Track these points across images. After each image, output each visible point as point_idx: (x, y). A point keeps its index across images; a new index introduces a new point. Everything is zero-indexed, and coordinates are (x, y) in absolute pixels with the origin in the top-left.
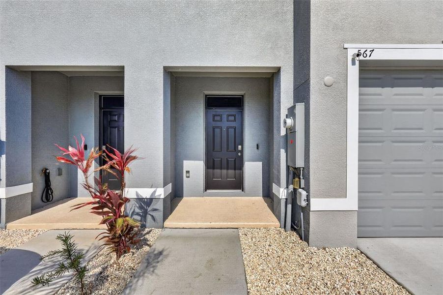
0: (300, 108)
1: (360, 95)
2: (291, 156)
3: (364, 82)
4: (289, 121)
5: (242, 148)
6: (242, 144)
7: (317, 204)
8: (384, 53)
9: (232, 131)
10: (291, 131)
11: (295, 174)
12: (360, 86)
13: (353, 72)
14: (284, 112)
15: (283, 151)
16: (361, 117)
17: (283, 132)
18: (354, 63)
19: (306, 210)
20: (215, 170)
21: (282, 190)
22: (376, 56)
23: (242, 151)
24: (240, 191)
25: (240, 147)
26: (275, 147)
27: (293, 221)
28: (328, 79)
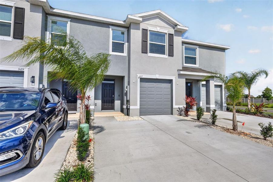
0: (128, 87)
1: (140, 84)
2: (127, 98)
3: (141, 81)
4: (126, 89)
5: (114, 96)
6: (114, 95)
7: (131, 107)
8: (144, 76)
9: (110, 90)
10: (127, 91)
11: (128, 101)
12: (140, 82)
13: (139, 80)
14: (125, 87)
15: (125, 96)
16: (140, 89)
17: (125, 92)
18: (139, 78)
19: (129, 109)
20: (105, 104)
21: (125, 106)
22: (143, 77)
23: (114, 97)
24: (113, 110)
25: (113, 96)
26: (124, 95)
27: (127, 113)
28: (134, 81)
